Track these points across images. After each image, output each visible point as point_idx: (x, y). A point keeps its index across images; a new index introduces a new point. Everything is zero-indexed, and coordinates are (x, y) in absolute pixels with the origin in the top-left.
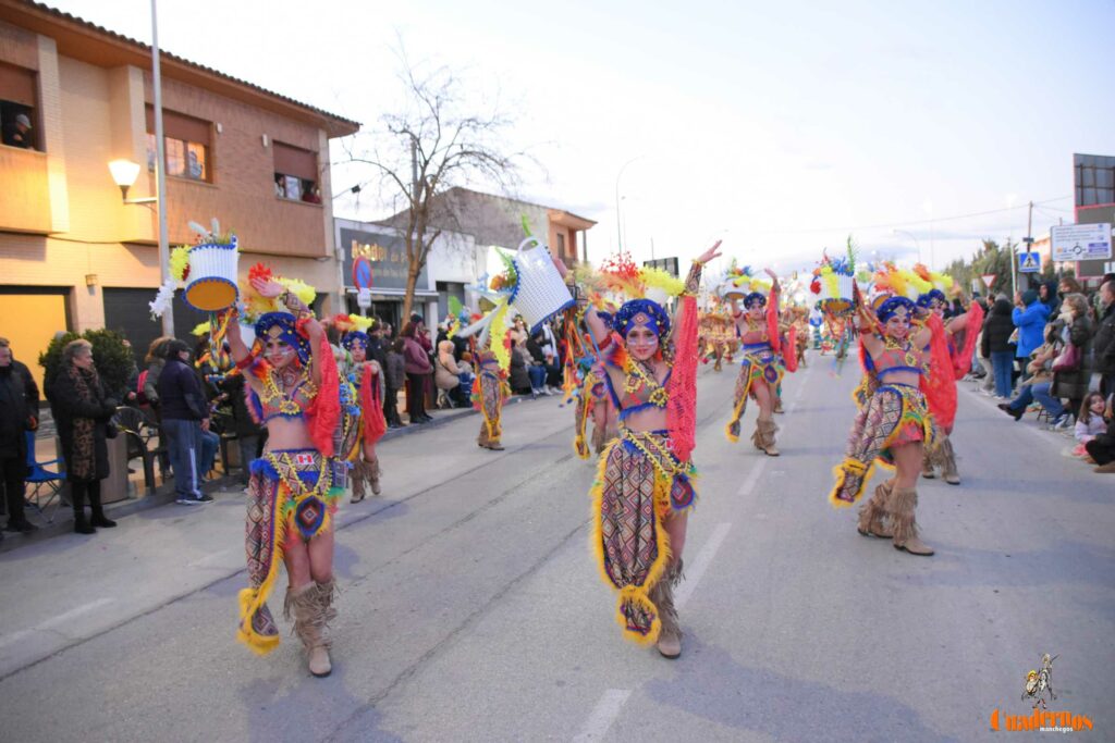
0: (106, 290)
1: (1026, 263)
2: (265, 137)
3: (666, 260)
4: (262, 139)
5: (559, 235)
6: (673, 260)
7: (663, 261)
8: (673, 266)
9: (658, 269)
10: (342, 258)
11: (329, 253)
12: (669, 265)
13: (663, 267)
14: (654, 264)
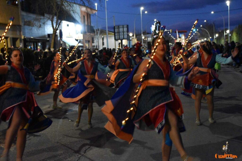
5: (83, 16)
6: (126, 26)
7: (122, 26)
8: (126, 29)
9: (120, 29)
10: (22, 25)
11: (21, 24)
12: (125, 28)
13: (122, 29)
14: (119, 27)
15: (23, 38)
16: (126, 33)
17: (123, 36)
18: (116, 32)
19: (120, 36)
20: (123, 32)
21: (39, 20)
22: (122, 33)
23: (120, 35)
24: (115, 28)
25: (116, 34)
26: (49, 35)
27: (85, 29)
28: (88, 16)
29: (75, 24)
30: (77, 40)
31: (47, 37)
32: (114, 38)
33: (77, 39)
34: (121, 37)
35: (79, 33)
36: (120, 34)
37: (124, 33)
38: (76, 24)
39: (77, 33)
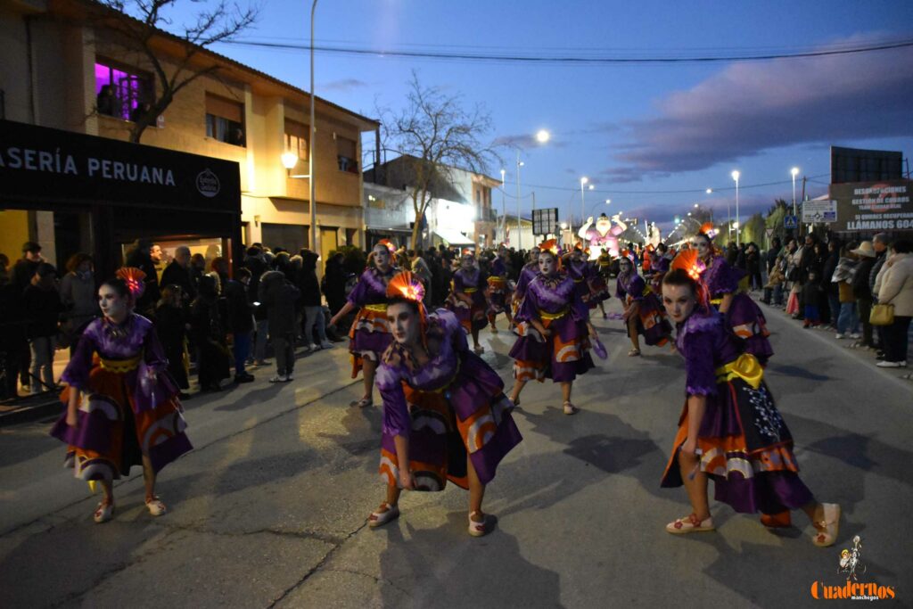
0: (264, 225)
1: (788, 223)
2: (334, 134)
4: (332, 135)
6: (553, 210)
7: (547, 210)
8: (554, 215)
9: (543, 216)
10: (365, 207)
11: (361, 205)
12: (551, 214)
13: (547, 216)
14: (541, 212)
15: (364, 228)
16: (553, 223)
17: (547, 228)
18: (536, 222)
19: (543, 228)
20: (548, 221)
21: (393, 197)
22: (547, 223)
23: (544, 226)
24: (535, 214)
25: (536, 225)
26: (412, 224)
27: (479, 212)
28: (484, 192)
30: (464, 234)
31: (409, 227)
32: (531, 230)
33: (463, 231)
34: (545, 229)
35: (468, 221)
37: (550, 223)
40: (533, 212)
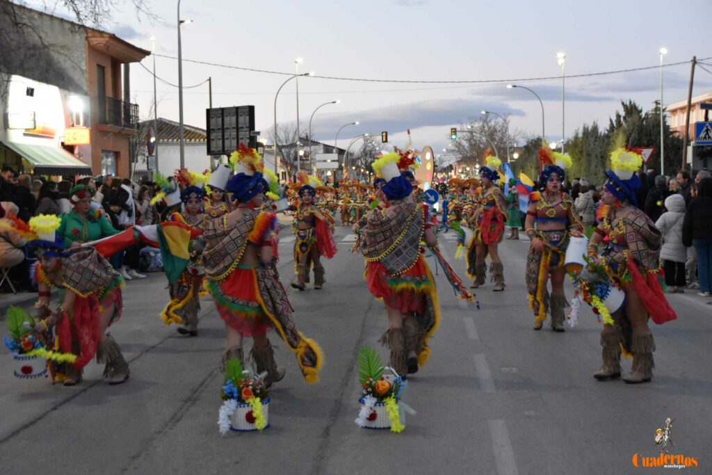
3: (237, 108)
5: (98, 65)
6: (247, 110)
7: (235, 110)
8: (247, 118)
9: (227, 119)
12: (241, 116)
13: (234, 118)
14: (223, 112)
17: (234, 141)
18: (213, 129)
19: (227, 142)
20: (235, 130)
22: (234, 133)
23: (227, 139)
24: (211, 116)
25: (212, 136)
28: (115, 70)
29: (62, 90)
30: (70, 149)
32: (205, 148)
33: (67, 143)
35: (78, 123)
36: (226, 137)
37: (240, 133)
38: (66, 92)
39: (71, 124)
40: (208, 111)
